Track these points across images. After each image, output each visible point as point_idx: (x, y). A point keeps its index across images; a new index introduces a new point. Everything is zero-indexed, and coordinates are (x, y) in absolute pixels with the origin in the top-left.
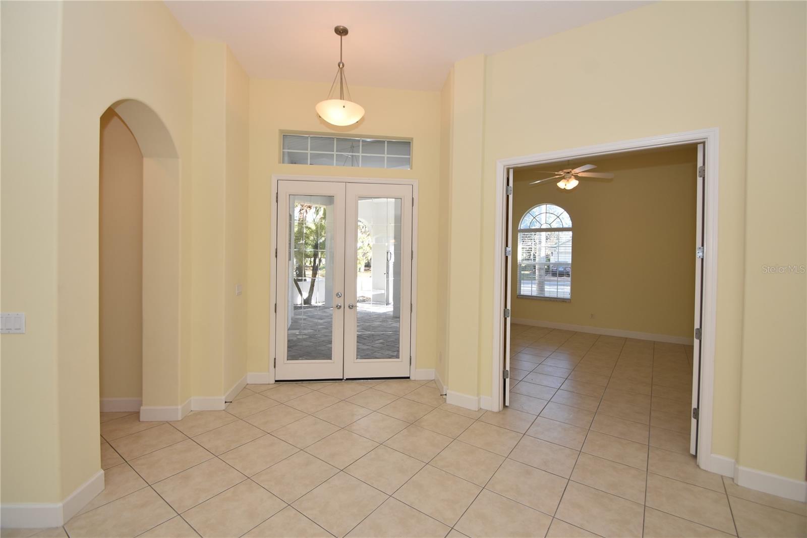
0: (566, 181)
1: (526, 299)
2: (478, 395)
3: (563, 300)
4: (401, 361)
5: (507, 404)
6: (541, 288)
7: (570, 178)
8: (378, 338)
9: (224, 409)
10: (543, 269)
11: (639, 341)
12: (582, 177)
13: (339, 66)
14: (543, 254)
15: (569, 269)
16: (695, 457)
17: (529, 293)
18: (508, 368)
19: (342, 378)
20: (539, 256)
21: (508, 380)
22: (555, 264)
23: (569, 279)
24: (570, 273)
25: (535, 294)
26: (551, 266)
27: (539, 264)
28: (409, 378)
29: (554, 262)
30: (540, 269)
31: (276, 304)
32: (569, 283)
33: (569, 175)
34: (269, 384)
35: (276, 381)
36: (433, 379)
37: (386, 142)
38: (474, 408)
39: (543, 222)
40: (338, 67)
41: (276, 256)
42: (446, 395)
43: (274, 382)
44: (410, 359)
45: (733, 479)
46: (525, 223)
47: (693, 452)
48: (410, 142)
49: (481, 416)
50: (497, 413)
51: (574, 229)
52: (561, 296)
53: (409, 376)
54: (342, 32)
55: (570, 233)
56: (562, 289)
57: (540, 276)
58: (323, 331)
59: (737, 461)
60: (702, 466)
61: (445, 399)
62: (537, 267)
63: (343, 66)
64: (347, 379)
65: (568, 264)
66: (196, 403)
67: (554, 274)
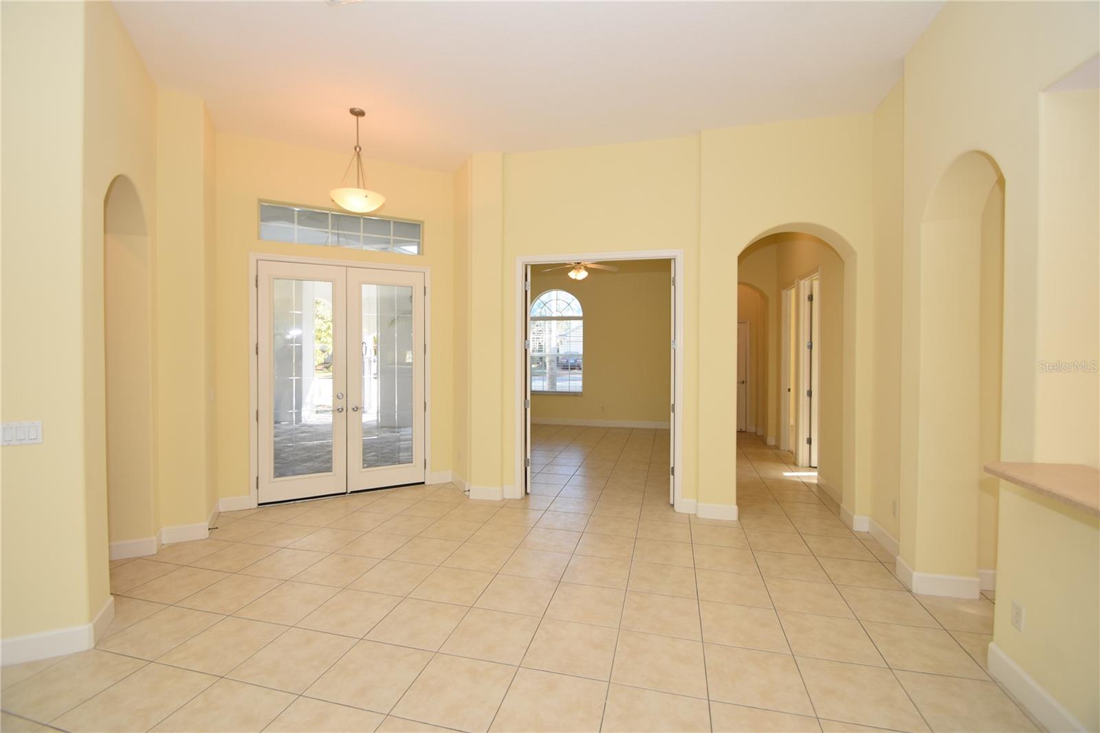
0: (576, 271)
1: (537, 395)
2: (502, 485)
3: (575, 394)
4: (414, 466)
5: (528, 491)
6: (553, 384)
7: (580, 268)
8: (368, 451)
9: (207, 537)
10: (554, 361)
11: (644, 429)
12: (591, 268)
13: (355, 149)
14: (554, 345)
15: (580, 361)
16: (673, 505)
17: (540, 389)
18: (529, 457)
19: (345, 491)
20: (550, 346)
21: (528, 468)
22: (565, 356)
23: (581, 372)
24: (582, 366)
25: (546, 389)
26: (560, 357)
27: (551, 356)
28: (423, 483)
29: (563, 353)
30: (551, 361)
31: (257, 411)
32: (581, 376)
33: (579, 266)
34: (250, 509)
35: (259, 505)
36: (450, 480)
37: (392, 222)
38: (497, 498)
39: (553, 309)
40: (354, 151)
41: (257, 353)
42: (469, 491)
43: (256, 506)
44: (425, 462)
45: (695, 515)
46: (536, 310)
47: (672, 502)
48: (419, 225)
49: (505, 504)
50: (519, 500)
51: (587, 319)
52: (573, 390)
53: (423, 481)
54: (358, 113)
55: (580, 323)
56: (573, 383)
57: (551, 369)
58: (286, 450)
59: (697, 501)
60: (677, 511)
61: (468, 496)
62: (547, 360)
63: (360, 149)
64: (352, 492)
65: (579, 355)
66: (169, 534)
67: (565, 367)
